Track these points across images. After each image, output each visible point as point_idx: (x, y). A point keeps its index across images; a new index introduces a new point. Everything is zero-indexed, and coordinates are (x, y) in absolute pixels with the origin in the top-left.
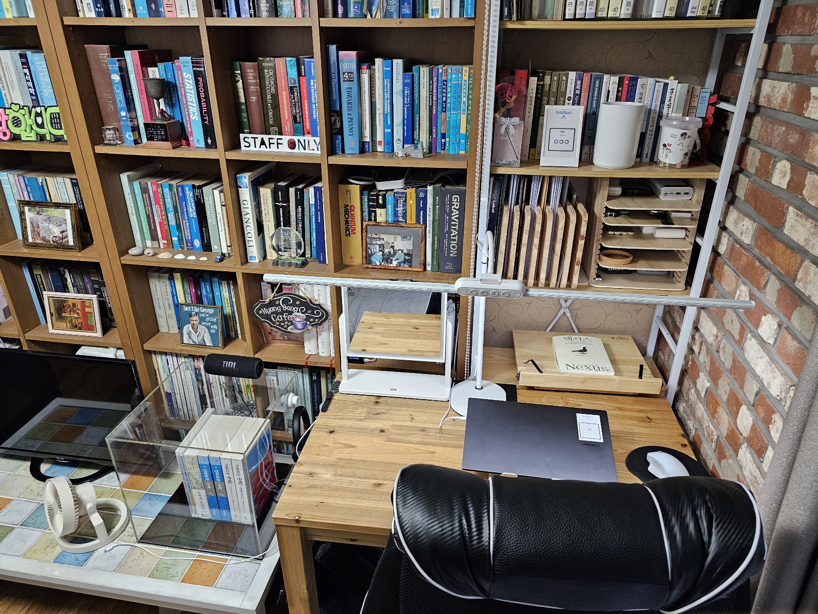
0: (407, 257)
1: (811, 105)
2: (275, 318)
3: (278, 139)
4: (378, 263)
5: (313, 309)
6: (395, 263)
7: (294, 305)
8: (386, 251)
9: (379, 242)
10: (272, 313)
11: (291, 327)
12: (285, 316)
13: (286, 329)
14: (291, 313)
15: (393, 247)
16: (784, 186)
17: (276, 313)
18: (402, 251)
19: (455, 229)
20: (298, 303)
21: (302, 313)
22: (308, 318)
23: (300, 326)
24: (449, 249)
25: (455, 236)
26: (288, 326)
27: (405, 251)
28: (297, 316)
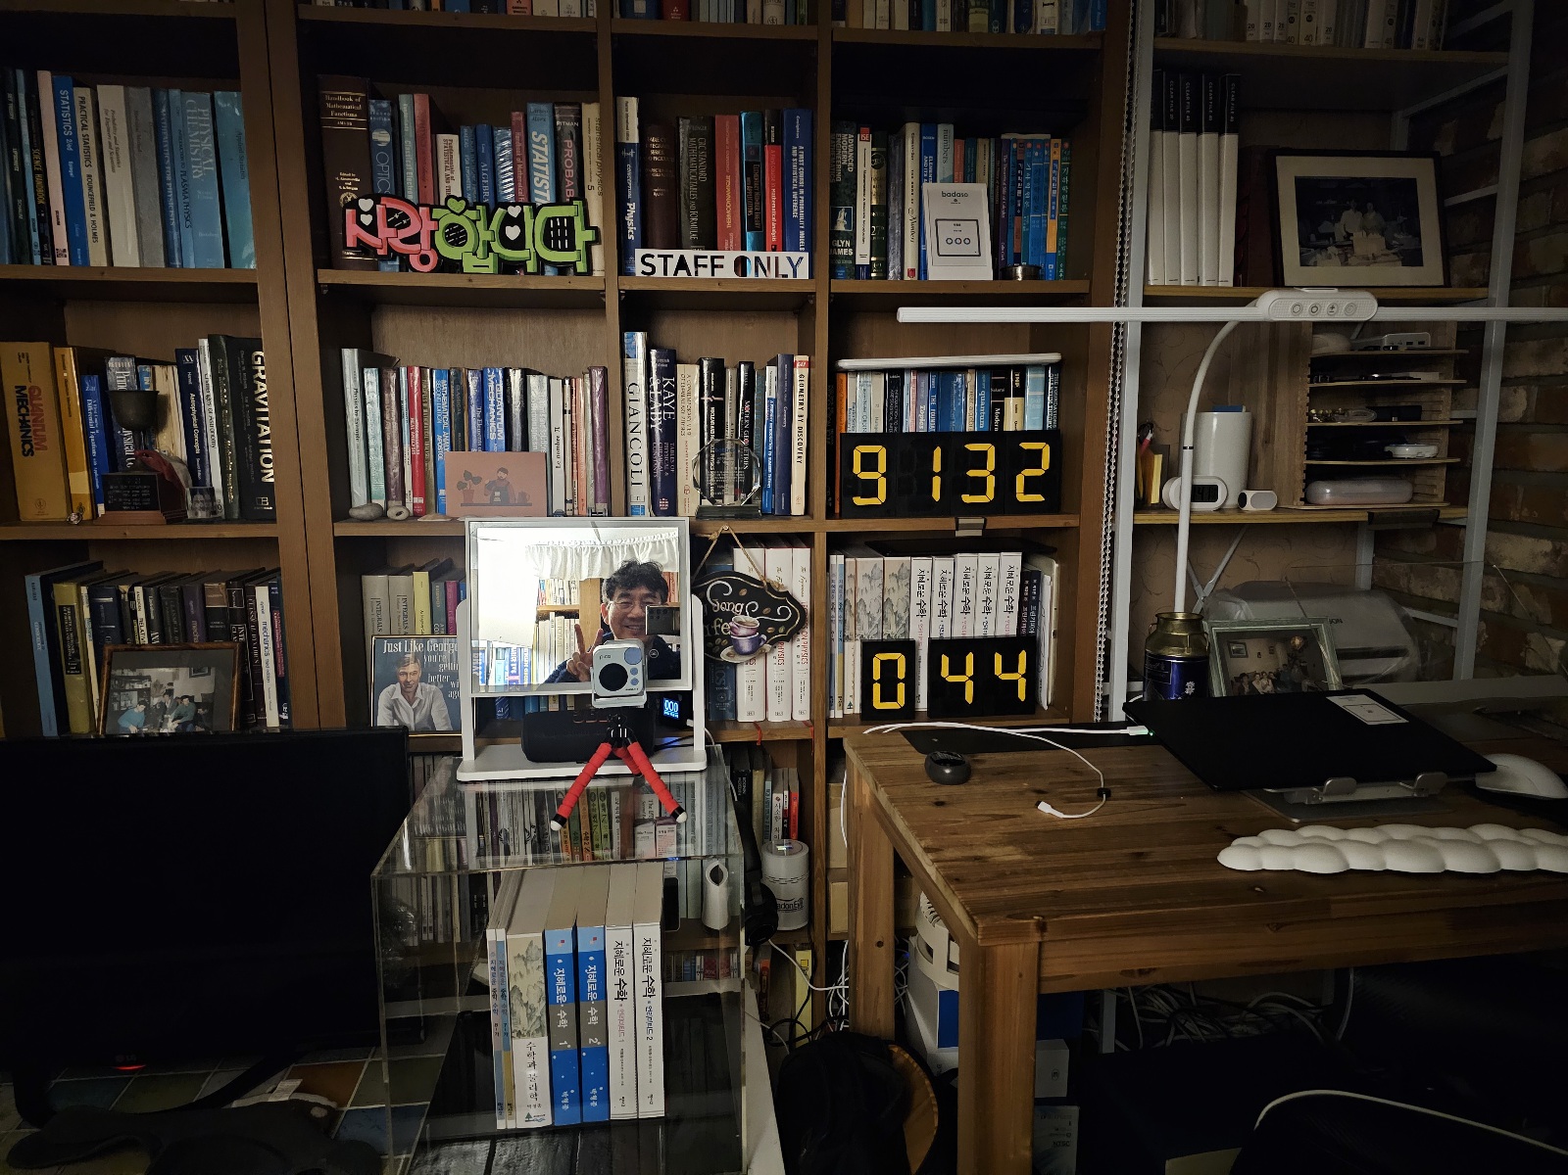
3: (713, 258)
11: (729, 650)
12: (715, 626)
13: (718, 654)
14: (726, 616)
22: (763, 626)
26: (722, 648)
28: (740, 622)
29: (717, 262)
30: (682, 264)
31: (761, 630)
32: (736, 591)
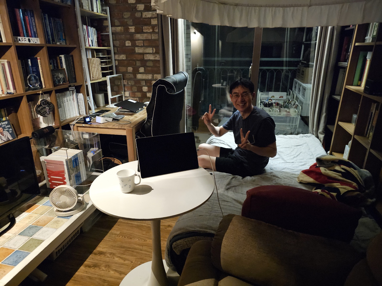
0: (64, 80)
1: (130, 30)
2: (42, 111)
3: (24, 38)
4: (58, 84)
5: (49, 104)
6: (61, 82)
7: (45, 104)
8: (58, 79)
9: (55, 76)
10: (41, 109)
11: (46, 114)
12: (44, 110)
13: (45, 115)
14: (45, 108)
15: (59, 77)
16: (131, 45)
17: (42, 109)
18: (62, 78)
19: (73, 68)
20: (46, 103)
21: (48, 107)
22: (50, 108)
23: (48, 113)
24: (73, 75)
25: (73, 70)
26: (45, 114)
27: (63, 78)
28: (47, 109)
29: (25, 39)
30: (20, 40)
31: (49, 109)
32: (45, 103)
